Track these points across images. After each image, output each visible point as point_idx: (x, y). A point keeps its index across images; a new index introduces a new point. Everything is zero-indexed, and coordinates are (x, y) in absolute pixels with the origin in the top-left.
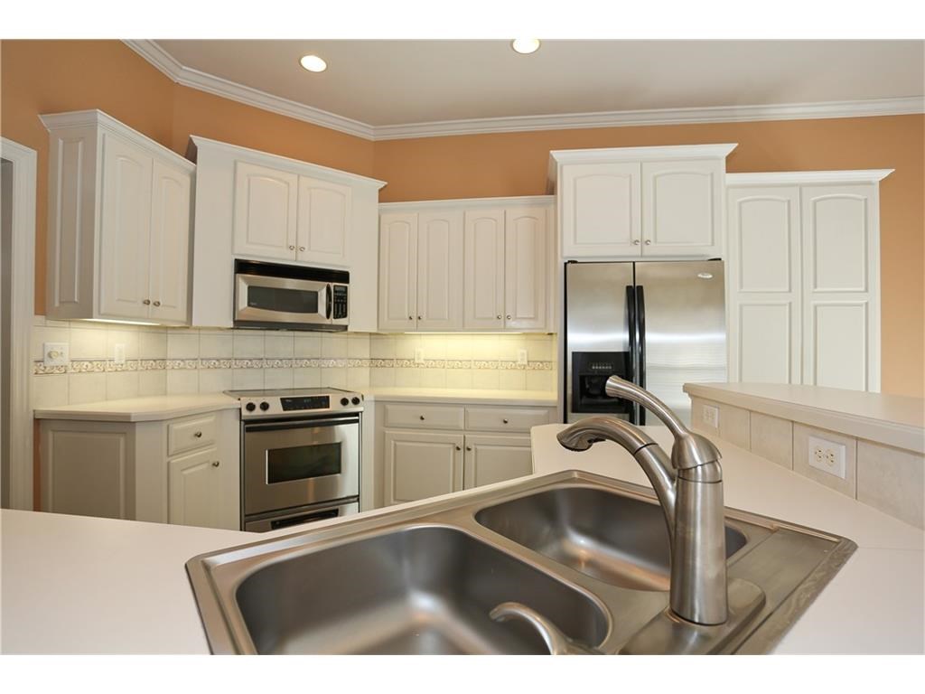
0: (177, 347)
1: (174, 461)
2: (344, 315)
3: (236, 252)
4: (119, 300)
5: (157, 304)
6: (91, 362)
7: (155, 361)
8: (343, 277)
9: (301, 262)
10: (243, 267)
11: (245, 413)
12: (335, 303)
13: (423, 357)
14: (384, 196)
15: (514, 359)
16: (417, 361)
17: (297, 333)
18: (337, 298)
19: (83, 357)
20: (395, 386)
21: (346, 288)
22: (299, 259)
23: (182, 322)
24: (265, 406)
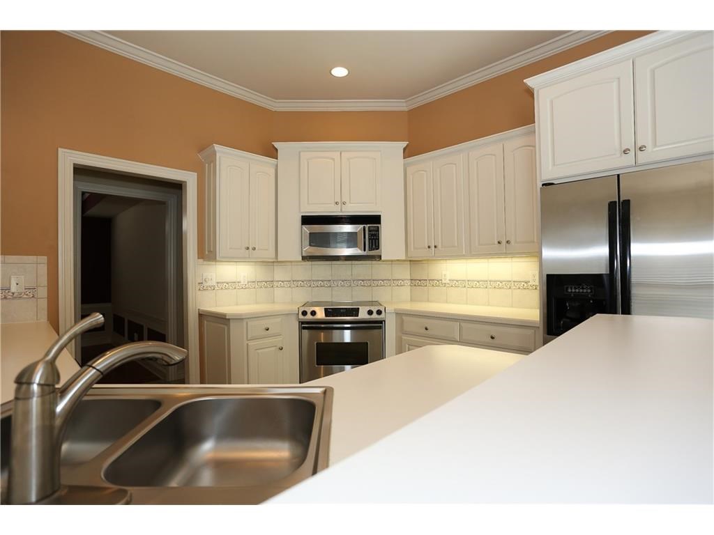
0: (280, 274)
1: (251, 343)
2: (377, 247)
3: (302, 211)
4: (231, 248)
5: (254, 249)
6: (227, 283)
7: (266, 282)
8: (376, 219)
9: (345, 212)
10: (307, 220)
11: (301, 317)
12: (369, 239)
13: (448, 278)
14: (408, 153)
15: (527, 280)
16: (444, 282)
17: (354, 262)
18: (370, 235)
19: (223, 281)
20: (428, 301)
21: (378, 227)
22: (343, 210)
23: (273, 259)
24: (313, 313)
